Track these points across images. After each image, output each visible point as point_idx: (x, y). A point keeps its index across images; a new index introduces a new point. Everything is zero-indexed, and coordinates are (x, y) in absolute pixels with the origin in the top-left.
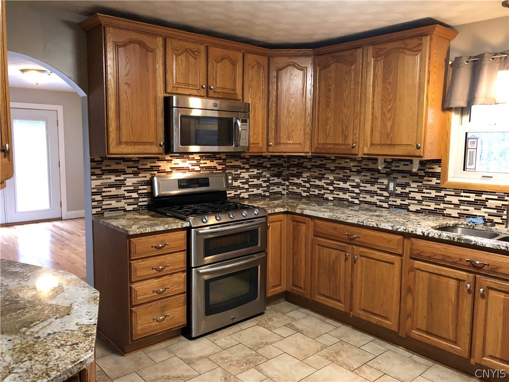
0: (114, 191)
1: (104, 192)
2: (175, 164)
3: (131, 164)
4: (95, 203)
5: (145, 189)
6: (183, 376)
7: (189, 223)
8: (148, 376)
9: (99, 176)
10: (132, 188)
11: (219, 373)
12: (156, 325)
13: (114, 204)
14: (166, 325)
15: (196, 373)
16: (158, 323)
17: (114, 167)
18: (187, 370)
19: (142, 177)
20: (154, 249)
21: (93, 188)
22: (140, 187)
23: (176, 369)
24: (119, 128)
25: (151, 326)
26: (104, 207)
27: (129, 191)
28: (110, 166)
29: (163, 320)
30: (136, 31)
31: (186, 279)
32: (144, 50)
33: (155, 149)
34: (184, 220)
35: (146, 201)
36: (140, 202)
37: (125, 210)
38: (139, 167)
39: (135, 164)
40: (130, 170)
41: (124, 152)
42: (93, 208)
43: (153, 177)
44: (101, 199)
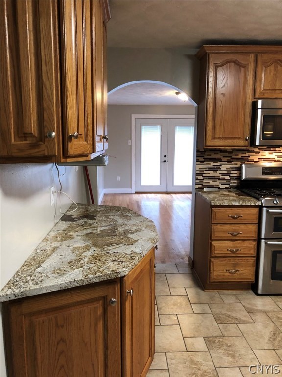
0: (212, 174)
1: (205, 174)
2: (262, 155)
3: (226, 154)
4: (198, 181)
5: (235, 174)
6: (240, 319)
7: (261, 202)
8: (215, 310)
9: (202, 162)
10: (226, 172)
11: (271, 327)
12: (229, 276)
13: (211, 182)
14: (236, 277)
15: (252, 321)
16: (230, 274)
17: (213, 156)
18: (245, 316)
19: (234, 164)
20: (230, 218)
21: (198, 171)
22: (232, 172)
23: (237, 312)
24: (214, 127)
25: (224, 276)
26: (204, 184)
27: (223, 174)
28: (210, 155)
29: (234, 273)
30: (232, 53)
31: (256, 246)
32: (238, 67)
33: (241, 143)
34: (258, 199)
35: (236, 183)
36: (231, 183)
37: (219, 188)
38: (233, 157)
39: (230, 154)
40: (225, 159)
41: (216, 145)
42: (196, 184)
43: (241, 165)
44: (202, 178)
